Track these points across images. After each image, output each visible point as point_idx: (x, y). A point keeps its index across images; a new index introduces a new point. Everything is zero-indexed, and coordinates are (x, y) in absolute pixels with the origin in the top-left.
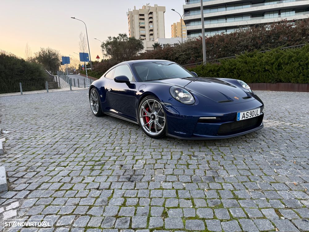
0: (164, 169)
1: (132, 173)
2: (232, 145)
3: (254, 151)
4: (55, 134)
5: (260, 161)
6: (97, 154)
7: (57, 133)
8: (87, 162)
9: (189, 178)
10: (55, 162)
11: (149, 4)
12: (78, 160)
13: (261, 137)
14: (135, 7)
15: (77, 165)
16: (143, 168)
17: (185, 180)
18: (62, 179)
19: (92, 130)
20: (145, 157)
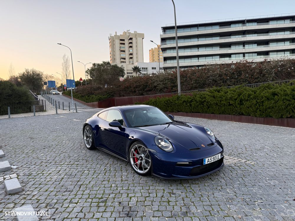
0: (151, 206)
1: (128, 210)
2: (201, 183)
3: (215, 188)
4: (59, 169)
5: (219, 198)
6: (98, 191)
7: (60, 169)
8: (92, 199)
9: (170, 214)
10: (67, 199)
11: (129, 30)
12: (85, 197)
13: (222, 175)
14: (116, 33)
15: (86, 202)
16: (136, 205)
17: (167, 215)
18: (77, 215)
19: (89, 166)
20: (137, 195)
